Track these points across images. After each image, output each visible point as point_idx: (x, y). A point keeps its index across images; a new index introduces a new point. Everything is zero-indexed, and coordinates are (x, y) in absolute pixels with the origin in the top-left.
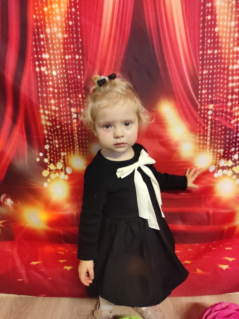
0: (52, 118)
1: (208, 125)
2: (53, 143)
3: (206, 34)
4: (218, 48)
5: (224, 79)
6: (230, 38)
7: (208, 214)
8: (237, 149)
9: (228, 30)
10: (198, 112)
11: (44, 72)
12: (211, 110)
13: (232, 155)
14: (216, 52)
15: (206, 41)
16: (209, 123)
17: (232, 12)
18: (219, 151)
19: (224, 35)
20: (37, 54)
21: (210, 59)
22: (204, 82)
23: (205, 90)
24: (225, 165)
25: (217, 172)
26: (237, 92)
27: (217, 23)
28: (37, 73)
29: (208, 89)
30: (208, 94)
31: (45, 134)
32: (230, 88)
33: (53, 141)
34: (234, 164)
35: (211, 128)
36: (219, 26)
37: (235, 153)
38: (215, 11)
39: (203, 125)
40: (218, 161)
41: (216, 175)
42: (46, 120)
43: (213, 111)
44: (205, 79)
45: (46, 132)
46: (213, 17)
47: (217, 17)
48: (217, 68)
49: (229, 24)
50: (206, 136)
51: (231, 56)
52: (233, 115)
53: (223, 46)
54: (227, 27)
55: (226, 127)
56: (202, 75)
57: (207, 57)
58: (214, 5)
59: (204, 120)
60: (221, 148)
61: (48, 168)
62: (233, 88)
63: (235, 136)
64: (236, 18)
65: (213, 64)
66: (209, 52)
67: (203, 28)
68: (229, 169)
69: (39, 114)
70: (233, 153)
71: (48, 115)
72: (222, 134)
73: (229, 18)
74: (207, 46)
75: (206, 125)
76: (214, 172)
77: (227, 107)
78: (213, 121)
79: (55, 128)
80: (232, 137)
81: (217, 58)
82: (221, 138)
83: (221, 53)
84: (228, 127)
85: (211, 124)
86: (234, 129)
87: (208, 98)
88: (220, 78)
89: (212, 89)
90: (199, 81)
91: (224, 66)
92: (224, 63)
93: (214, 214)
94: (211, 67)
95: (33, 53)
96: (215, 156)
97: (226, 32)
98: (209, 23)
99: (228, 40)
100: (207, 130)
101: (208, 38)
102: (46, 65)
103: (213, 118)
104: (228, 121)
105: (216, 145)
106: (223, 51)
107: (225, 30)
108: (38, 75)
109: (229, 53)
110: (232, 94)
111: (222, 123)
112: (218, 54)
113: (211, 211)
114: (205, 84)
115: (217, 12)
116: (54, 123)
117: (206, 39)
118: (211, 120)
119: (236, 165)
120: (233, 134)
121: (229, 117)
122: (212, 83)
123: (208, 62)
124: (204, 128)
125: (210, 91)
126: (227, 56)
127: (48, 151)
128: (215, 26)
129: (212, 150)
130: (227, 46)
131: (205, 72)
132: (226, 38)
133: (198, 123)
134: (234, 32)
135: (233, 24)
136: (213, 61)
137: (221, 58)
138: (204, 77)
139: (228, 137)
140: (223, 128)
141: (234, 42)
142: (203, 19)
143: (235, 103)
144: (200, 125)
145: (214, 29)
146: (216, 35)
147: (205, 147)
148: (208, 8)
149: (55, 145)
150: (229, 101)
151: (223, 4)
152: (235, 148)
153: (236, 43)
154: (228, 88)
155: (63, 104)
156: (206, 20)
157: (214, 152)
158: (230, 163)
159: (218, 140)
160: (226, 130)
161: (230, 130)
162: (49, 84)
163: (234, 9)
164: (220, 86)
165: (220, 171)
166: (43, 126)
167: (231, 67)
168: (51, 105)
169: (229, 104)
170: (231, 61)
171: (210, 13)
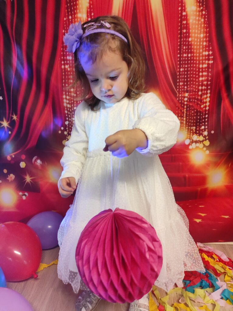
0: (71, 102)
1: (184, 108)
2: (71, 120)
3: (182, 43)
4: (191, 53)
5: (196, 74)
6: (200, 45)
7: (185, 177)
8: (206, 127)
9: (199, 40)
10: (177, 99)
11: (67, 69)
12: (187, 97)
13: (203, 132)
14: (189, 55)
15: (182, 48)
16: (185, 107)
17: (201, 27)
18: (192, 128)
19: (196, 43)
20: (64, 57)
21: (185, 60)
22: (181, 76)
23: (182, 83)
24: (198, 139)
25: (191, 145)
26: (206, 84)
27: (190, 35)
28: (62, 69)
29: (184, 82)
30: (184, 85)
31: (65, 113)
32: (200, 81)
33: (71, 118)
34: (204, 139)
35: (187, 111)
36: (192, 37)
37: (205, 131)
38: (189, 27)
39: (181, 108)
40: (191, 136)
41: (190, 147)
42: (67, 103)
43: (188, 98)
44: (182, 75)
45: (66, 112)
46: (188, 31)
47: (191, 31)
48: (190, 67)
49: (199, 36)
50: (183, 117)
51: (201, 58)
52: (203, 101)
53: (195, 51)
54: (197, 37)
55: (197, 110)
56: (180, 71)
57: (183, 59)
58: (188, 22)
59: (181, 105)
60: (193, 126)
61: (66, 138)
62: (202, 81)
63: (204, 117)
64: (204, 31)
65: (188, 64)
66: (185, 55)
67: (181, 38)
68: (200, 143)
69: (63, 99)
70: (203, 130)
71: (69, 100)
72: (194, 116)
73: (199, 32)
74: (183, 51)
75: (183, 108)
76: (189, 145)
77: (198, 95)
78: (188, 106)
79: (73, 109)
80: (201, 118)
81: (191, 60)
82: (193, 118)
83: (193, 56)
84: (199, 110)
85: (187, 108)
86: (203, 112)
87: (184, 89)
88: (193, 74)
89: (187, 81)
90: (177, 76)
91: (196, 65)
92: (196, 64)
93: (189, 178)
94: (186, 66)
95: (61, 56)
96: (189, 132)
97: (197, 42)
98: (185, 35)
99: (198, 47)
100: (183, 113)
101: (184, 45)
102: (69, 64)
103: (188, 103)
104: (199, 106)
105: (190, 124)
106: (195, 55)
107: (196, 40)
108: (63, 71)
109: (199, 57)
110: (202, 86)
111: (194, 107)
112: (191, 57)
113: (187, 176)
114: (182, 78)
115: (190, 27)
116: (72, 105)
117: (182, 46)
118: (187, 105)
119: (206, 140)
120: (203, 115)
121: (199, 103)
122: (187, 78)
123: (184, 62)
124: (181, 111)
125: (185, 83)
126: (198, 58)
127: (68, 126)
128: (189, 37)
129: (187, 128)
130: (198, 52)
131: (181, 70)
132: (197, 45)
133: (177, 107)
134: (203, 42)
135: (202, 35)
136: (188, 62)
137: (193, 60)
138: (181, 73)
139: (199, 117)
140: (195, 111)
141: (203, 48)
142: (180, 32)
143: (204, 92)
144: (179, 108)
145: (188, 39)
146: (190, 43)
147: (182, 125)
148: (184, 24)
149: (73, 122)
150: (200, 90)
151: (194, 22)
152: (205, 127)
153: (204, 49)
154: (199, 81)
155: (79, 92)
156: (182, 33)
157: (188, 129)
158: (201, 138)
159: (191, 119)
160: (197, 112)
161: (200, 112)
162: (70, 78)
163: (203, 25)
164: (193, 80)
165: (194, 144)
166: (64, 107)
167: (201, 66)
168: (71, 92)
169: (200, 93)
170: (201, 62)
171: (185, 28)
